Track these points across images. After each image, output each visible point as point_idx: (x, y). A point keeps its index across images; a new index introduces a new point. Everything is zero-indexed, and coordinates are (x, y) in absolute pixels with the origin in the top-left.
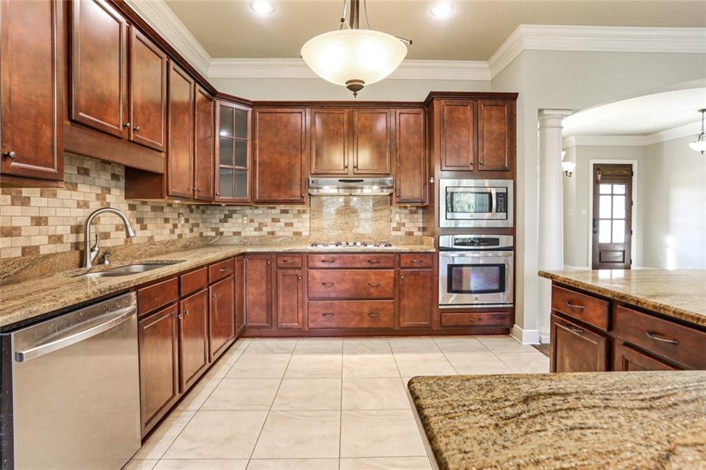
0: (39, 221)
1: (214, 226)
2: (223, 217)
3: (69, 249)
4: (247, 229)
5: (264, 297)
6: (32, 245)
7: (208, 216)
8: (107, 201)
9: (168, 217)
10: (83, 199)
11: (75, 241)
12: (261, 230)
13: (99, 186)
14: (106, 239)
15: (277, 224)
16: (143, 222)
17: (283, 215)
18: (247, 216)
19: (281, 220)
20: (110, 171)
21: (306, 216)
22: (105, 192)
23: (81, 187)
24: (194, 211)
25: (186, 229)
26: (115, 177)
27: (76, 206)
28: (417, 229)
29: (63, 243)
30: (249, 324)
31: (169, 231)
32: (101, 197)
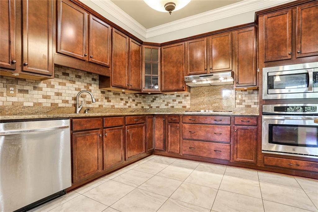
0: (58, 94)
1: (149, 104)
2: (152, 100)
3: (71, 106)
4: (162, 105)
5: (162, 136)
6: (55, 103)
7: (147, 100)
8: (90, 89)
9: (122, 98)
10: (78, 87)
11: (74, 103)
12: (168, 105)
13: (86, 83)
14: (89, 104)
15: (175, 102)
16: (109, 99)
17: (178, 98)
18: (162, 99)
19: (177, 100)
20: (92, 77)
21: (188, 98)
22: (89, 85)
23: (77, 83)
24: (138, 97)
25: (133, 104)
26: (94, 79)
27: (75, 90)
28: (253, 103)
29: (68, 103)
30: (155, 148)
31: (123, 104)
32: (87, 87)
